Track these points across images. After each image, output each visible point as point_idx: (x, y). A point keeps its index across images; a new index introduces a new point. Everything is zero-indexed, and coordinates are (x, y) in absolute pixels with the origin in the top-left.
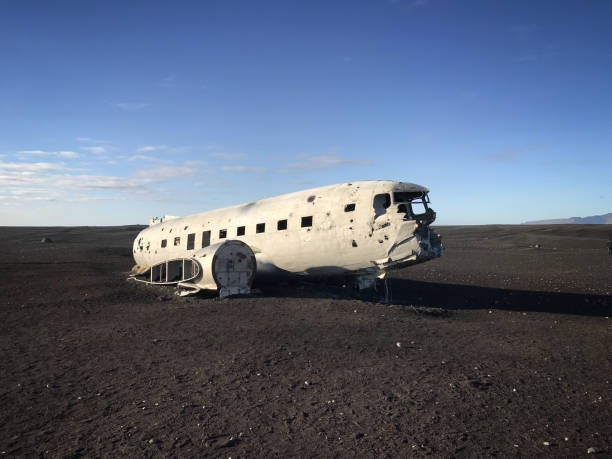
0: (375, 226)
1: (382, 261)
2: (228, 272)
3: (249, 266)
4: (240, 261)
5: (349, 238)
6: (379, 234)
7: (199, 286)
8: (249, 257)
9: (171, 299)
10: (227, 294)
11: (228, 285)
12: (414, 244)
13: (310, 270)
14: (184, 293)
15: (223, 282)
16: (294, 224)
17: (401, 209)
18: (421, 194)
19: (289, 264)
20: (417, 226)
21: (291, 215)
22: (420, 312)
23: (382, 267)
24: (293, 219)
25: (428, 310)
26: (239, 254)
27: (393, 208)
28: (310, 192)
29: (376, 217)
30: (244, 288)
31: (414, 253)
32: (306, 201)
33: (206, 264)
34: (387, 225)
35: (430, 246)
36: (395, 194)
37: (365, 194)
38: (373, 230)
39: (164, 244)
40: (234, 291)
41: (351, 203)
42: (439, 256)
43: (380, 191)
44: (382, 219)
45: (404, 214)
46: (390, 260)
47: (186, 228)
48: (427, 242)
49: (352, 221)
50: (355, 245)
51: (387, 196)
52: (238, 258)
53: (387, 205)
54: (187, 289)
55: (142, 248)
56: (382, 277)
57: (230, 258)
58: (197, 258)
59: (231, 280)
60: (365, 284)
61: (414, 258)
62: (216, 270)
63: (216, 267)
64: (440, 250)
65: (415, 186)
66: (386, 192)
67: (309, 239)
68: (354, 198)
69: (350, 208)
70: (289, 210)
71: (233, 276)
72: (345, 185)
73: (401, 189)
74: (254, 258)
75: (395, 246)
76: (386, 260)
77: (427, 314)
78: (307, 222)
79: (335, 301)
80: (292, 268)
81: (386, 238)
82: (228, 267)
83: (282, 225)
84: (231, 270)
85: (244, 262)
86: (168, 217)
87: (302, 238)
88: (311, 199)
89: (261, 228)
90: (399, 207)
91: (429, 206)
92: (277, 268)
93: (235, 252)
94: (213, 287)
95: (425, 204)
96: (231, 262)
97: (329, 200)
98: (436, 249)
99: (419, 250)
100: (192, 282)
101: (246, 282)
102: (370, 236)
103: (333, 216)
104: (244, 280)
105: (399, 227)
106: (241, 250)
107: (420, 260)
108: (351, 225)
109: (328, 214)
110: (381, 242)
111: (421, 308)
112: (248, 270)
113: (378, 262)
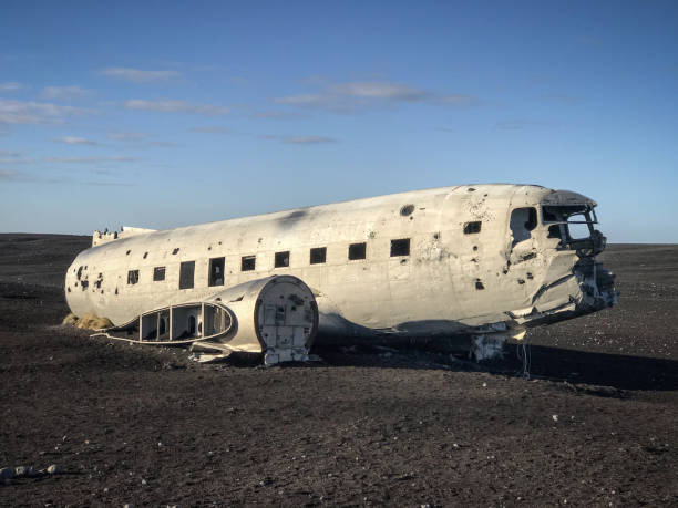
0: (513, 257)
1: (522, 313)
2: (277, 325)
3: (307, 318)
4: (294, 309)
5: (471, 275)
6: (518, 269)
7: (230, 347)
8: (307, 304)
9: (184, 367)
10: (274, 360)
11: (277, 347)
12: (573, 286)
13: (402, 326)
14: (205, 358)
15: (271, 342)
16: (379, 250)
17: (554, 232)
18: (584, 207)
19: (368, 316)
20: (577, 259)
21: (372, 236)
22: (580, 390)
23: (521, 321)
24: (376, 241)
25: (592, 388)
26: (293, 298)
27: (541, 231)
28: (406, 198)
29: (514, 243)
30: (299, 352)
31: (572, 300)
32: (397, 213)
33: (245, 312)
34: (530, 256)
35: (596, 290)
36: (544, 209)
37: (497, 206)
38: (509, 263)
39: (133, 277)
40: (285, 355)
41: (473, 219)
42: (610, 305)
43: (521, 203)
44: (523, 246)
45: (559, 240)
46: (535, 310)
47: (176, 251)
48: (592, 283)
49: (475, 248)
50: (479, 286)
51: (532, 211)
52: (291, 304)
53: (531, 225)
54: (208, 352)
55: (85, 284)
56: (520, 337)
57: (281, 304)
58: (225, 302)
59: (282, 339)
60: (486, 351)
61: (572, 307)
62: (260, 323)
63: (260, 318)
64: (611, 296)
65: (575, 196)
66: (530, 205)
67: (405, 275)
68: (479, 212)
69: (473, 228)
70: (369, 227)
71: (284, 332)
72: (463, 190)
73: (553, 202)
74: (314, 305)
75: (544, 288)
76: (529, 311)
77: (589, 392)
78: (401, 247)
79: (449, 373)
80: (372, 323)
81: (530, 276)
82: (277, 317)
83: (357, 251)
84: (281, 322)
85: (301, 310)
86: (128, 231)
87: (392, 273)
88: (407, 211)
89: (318, 256)
90: (551, 229)
91: (596, 227)
92: (346, 322)
93: (286, 296)
94: (255, 348)
95: (590, 224)
96: (281, 310)
97: (439, 214)
98: (605, 295)
99: (580, 295)
100: (216, 340)
101: (303, 343)
102: (505, 272)
103: (445, 240)
104: (301, 339)
105: (550, 260)
106: (296, 291)
107: (582, 311)
108: (475, 255)
109: (436, 237)
110: (522, 282)
111: (580, 386)
112: (307, 324)
113: (516, 313)
